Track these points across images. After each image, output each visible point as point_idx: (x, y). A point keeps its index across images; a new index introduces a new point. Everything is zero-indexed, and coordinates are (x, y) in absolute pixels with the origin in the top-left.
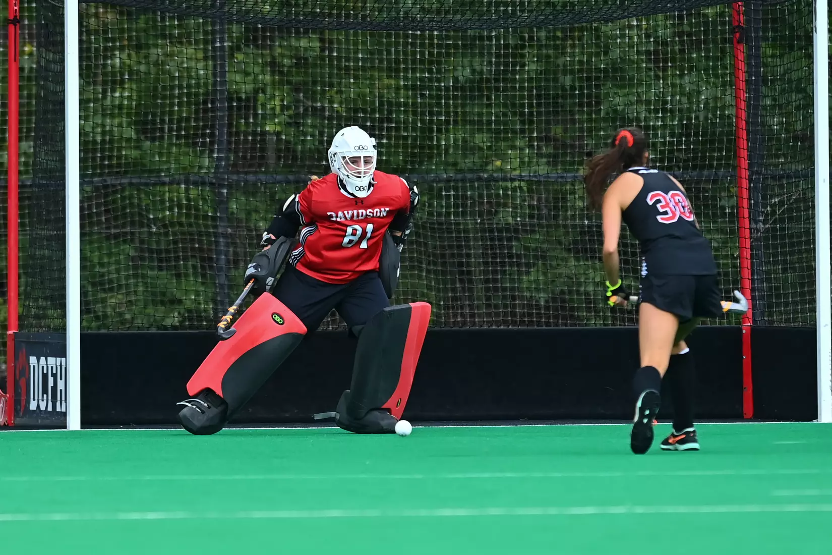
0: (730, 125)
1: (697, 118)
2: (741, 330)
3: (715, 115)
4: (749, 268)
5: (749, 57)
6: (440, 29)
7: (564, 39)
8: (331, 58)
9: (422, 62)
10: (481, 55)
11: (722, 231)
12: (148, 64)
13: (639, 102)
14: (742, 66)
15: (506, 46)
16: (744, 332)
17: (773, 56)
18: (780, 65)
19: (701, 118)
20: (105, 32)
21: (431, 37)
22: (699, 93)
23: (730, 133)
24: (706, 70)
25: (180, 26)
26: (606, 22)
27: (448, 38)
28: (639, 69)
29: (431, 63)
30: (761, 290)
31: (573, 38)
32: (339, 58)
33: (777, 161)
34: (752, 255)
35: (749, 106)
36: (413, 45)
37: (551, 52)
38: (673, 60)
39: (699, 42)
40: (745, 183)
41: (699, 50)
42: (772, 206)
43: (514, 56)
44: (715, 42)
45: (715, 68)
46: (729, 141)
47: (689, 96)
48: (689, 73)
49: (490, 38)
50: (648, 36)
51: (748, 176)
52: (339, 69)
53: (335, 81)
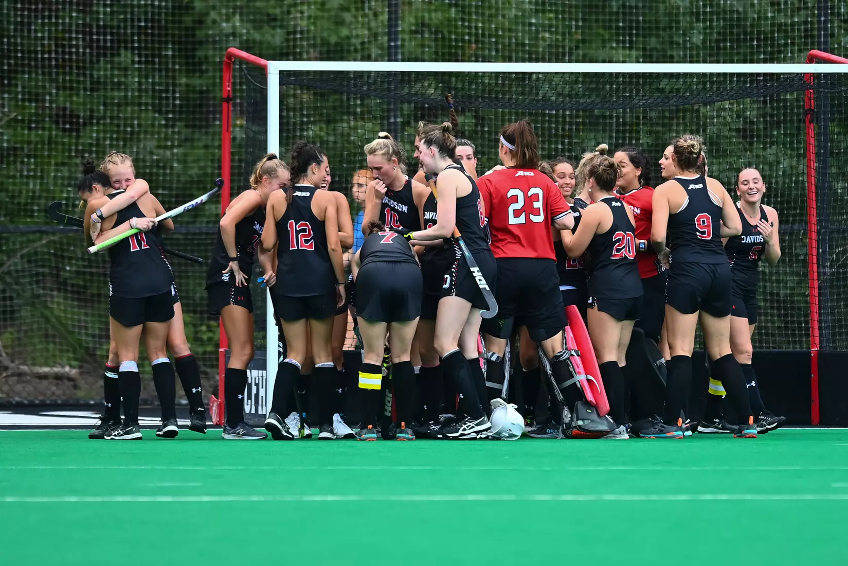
0: (803, 189)
1: (777, 183)
2: (810, 354)
3: (791, 181)
4: (817, 303)
5: (819, 135)
6: (571, 109)
7: (671, 118)
8: (483, 132)
9: (556, 135)
10: (604, 131)
11: (798, 274)
12: (335, 135)
13: (730, 170)
14: (812, 141)
15: (624, 124)
16: (812, 355)
17: (839, 134)
18: (843, 141)
19: (781, 183)
20: (301, 109)
21: (564, 116)
22: (778, 163)
23: (803, 195)
24: (785, 145)
25: (362, 105)
26: (705, 105)
27: (577, 117)
28: (730, 143)
29: (563, 137)
30: (826, 322)
31: (678, 118)
32: (489, 132)
33: (840, 217)
34: (819, 294)
35: (818, 174)
36: (550, 122)
37: (660, 128)
38: (758, 137)
39: (779, 123)
40: (814, 236)
41: (778, 128)
42: (838, 254)
43: (631, 132)
44: (792, 121)
45: (791, 143)
46: (802, 202)
47: (771, 165)
48: (770, 147)
49: (611, 117)
50: (738, 117)
51: (817, 230)
52: (490, 140)
53: (486, 150)
